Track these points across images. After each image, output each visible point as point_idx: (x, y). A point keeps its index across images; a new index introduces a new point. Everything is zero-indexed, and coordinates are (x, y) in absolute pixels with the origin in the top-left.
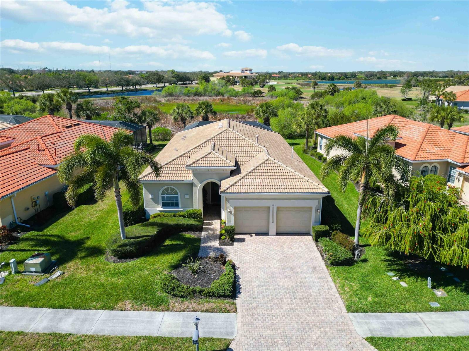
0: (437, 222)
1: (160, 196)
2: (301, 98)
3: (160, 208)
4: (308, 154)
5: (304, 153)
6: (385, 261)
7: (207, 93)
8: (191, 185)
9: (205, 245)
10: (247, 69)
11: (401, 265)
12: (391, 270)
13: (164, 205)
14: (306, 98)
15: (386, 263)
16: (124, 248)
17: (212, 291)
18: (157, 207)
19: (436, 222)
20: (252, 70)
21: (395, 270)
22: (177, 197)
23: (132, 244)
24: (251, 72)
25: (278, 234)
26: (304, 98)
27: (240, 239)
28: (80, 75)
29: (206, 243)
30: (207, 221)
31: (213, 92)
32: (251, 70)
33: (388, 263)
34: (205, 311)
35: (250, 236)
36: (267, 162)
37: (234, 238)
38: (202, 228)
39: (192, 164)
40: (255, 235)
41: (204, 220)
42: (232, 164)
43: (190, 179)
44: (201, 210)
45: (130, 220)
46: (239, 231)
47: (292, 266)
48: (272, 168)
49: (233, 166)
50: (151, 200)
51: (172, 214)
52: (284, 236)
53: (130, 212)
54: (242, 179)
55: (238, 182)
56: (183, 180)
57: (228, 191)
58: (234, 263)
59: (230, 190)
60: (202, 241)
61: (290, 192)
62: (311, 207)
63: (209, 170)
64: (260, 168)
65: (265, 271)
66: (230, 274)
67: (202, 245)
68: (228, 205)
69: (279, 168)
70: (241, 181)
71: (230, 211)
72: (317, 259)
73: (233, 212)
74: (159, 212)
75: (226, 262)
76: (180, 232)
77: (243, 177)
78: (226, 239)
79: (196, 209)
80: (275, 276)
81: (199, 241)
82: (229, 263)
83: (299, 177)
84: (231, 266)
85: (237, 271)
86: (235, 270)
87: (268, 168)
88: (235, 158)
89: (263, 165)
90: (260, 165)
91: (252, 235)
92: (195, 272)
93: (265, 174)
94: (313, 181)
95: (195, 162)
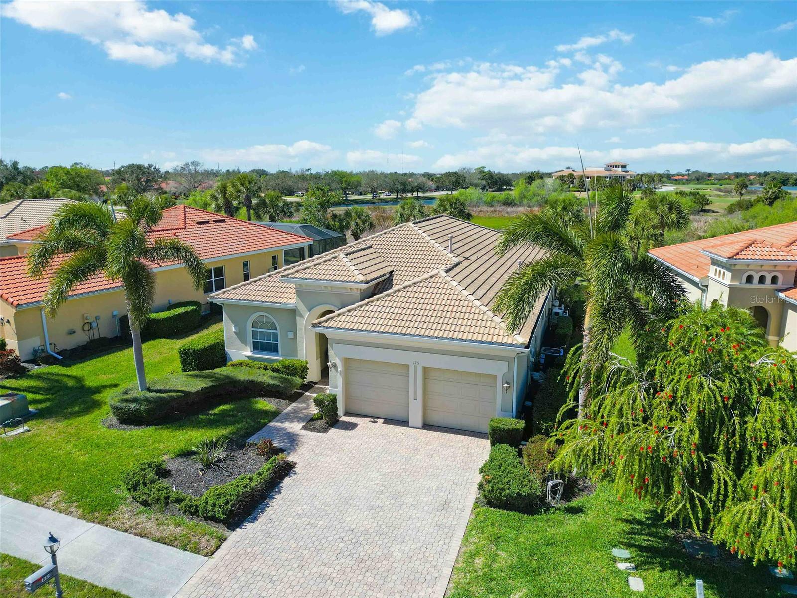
0: (720, 433)
1: (249, 330)
2: (708, 211)
3: (248, 353)
6: (627, 521)
8: (293, 313)
9: (278, 424)
10: (617, 165)
11: (666, 538)
12: (629, 545)
13: (256, 347)
14: (717, 212)
15: (627, 527)
16: (128, 404)
17: (196, 503)
18: (243, 350)
19: (717, 432)
20: (627, 167)
21: (639, 547)
22: (276, 336)
23: (147, 400)
24: (624, 170)
25: (427, 426)
26: (713, 212)
27: (349, 423)
29: (282, 423)
30: (321, 386)
32: (624, 167)
33: (632, 528)
34: (158, 541)
35: (372, 422)
36: (432, 280)
37: (338, 420)
38: (301, 394)
39: (293, 274)
40: (382, 420)
41: (316, 383)
42: (361, 278)
43: (292, 302)
44: (307, 363)
45: (192, 365)
46: (354, 408)
47: (403, 490)
48: (436, 290)
49: (362, 281)
50: (235, 336)
51: (263, 364)
52: (438, 431)
53: (191, 351)
54: (366, 305)
55: (355, 309)
56: (280, 303)
57: (326, 325)
58: (296, 464)
59: (332, 323)
60: (278, 417)
61: (442, 338)
62: (495, 377)
63: (323, 288)
64: (411, 289)
65: (342, 489)
66: (251, 479)
67: (272, 424)
68: (331, 353)
69: (448, 291)
70: (362, 309)
71: (335, 366)
72: (468, 486)
73: (339, 369)
74: (247, 359)
75: (270, 458)
76: (255, 397)
77: (368, 303)
78: (322, 418)
79: (299, 360)
80: (351, 502)
81: (274, 415)
82: (275, 460)
83: (477, 311)
84: (275, 466)
85: (287, 479)
86: (287, 476)
87: (427, 290)
88: (391, 272)
89: (422, 284)
90: (415, 283)
91: (378, 420)
92: (208, 465)
93: (414, 300)
94: (501, 321)
95: (300, 270)
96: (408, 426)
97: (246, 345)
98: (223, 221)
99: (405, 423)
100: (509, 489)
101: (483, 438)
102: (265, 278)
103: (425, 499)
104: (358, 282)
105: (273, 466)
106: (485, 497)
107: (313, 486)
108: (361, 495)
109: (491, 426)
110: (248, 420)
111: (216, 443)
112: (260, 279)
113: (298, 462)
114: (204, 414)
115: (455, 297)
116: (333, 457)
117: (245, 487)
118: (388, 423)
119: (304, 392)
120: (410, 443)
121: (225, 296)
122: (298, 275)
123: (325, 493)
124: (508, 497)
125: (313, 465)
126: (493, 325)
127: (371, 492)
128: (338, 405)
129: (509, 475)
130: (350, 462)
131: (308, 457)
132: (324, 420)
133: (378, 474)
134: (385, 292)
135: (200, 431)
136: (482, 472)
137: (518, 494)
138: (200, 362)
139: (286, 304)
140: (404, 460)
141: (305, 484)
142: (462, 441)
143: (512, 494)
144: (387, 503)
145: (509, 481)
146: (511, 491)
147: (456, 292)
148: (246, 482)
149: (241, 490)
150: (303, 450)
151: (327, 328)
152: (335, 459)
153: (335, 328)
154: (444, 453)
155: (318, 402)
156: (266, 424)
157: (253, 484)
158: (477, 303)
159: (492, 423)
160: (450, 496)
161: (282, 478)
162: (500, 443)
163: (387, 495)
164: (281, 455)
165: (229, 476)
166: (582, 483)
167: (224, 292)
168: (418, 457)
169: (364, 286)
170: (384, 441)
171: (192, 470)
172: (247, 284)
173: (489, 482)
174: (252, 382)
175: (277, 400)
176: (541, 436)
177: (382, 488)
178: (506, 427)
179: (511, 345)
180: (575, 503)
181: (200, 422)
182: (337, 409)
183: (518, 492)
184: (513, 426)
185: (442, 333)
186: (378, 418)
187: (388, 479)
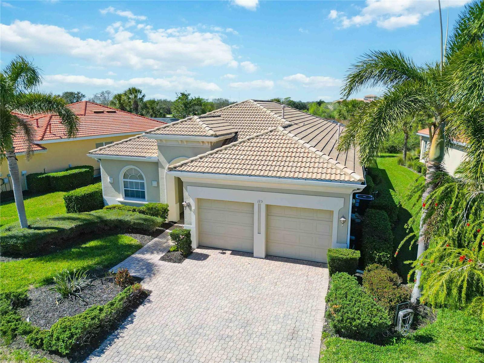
1: (122, 180)
3: (121, 199)
4: (405, 166)
5: (399, 164)
8: (156, 164)
9: (140, 256)
13: (128, 194)
17: (42, 336)
18: (117, 197)
22: (143, 184)
25: (269, 256)
27: (201, 254)
29: (143, 254)
30: (179, 225)
35: (221, 253)
36: (272, 133)
37: (192, 252)
38: (162, 232)
39: (154, 131)
40: (230, 252)
41: (175, 223)
42: (211, 132)
43: (155, 156)
44: (168, 206)
45: (74, 208)
46: (206, 242)
47: (251, 317)
48: (275, 141)
49: (212, 135)
50: (110, 185)
51: (132, 208)
52: (279, 261)
53: (74, 197)
54: (216, 153)
55: (206, 157)
56: (145, 157)
57: (181, 169)
58: (151, 292)
59: (186, 167)
60: (140, 250)
61: (284, 177)
62: (331, 212)
63: (180, 142)
64: (254, 141)
65: (193, 317)
66: (101, 310)
67: (134, 256)
68: (186, 194)
69: (286, 142)
70: (212, 156)
71: (189, 205)
72: (313, 313)
73: (193, 208)
74: (120, 204)
75: (126, 287)
76: (123, 233)
77: (217, 151)
78: (178, 250)
79: (161, 204)
80: (201, 331)
81: (138, 248)
82: (129, 289)
83: (314, 156)
84: (130, 295)
85: (141, 308)
86: (141, 304)
87: (268, 141)
88: (236, 133)
89: (263, 137)
90: (257, 136)
91: (227, 252)
92: (67, 295)
93: (257, 149)
94: (337, 162)
95: (161, 128)
96: (253, 257)
97: (119, 193)
98: (115, 112)
99: (250, 254)
100: (359, 319)
101: (319, 267)
102: (135, 139)
103: (274, 328)
104: (209, 136)
105: (126, 295)
106: (335, 326)
107: (165, 314)
108: (211, 323)
109: (330, 256)
110: (113, 253)
111: (76, 274)
112: (130, 140)
113: (153, 290)
114: (76, 248)
115: (293, 146)
116: (185, 285)
117: (93, 319)
118: (235, 255)
119: (165, 229)
120: (255, 272)
121: (102, 152)
122: (158, 132)
123: (176, 322)
124: (360, 327)
125: (167, 293)
126: (330, 166)
127: (221, 320)
128: (192, 239)
129: (357, 304)
130: (201, 290)
131: (163, 285)
132: (179, 252)
133: (227, 302)
134: (232, 143)
135: (68, 262)
136: (329, 301)
137: (369, 324)
138: (81, 206)
139: (150, 158)
140: (251, 288)
141: (158, 313)
142: (301, 270)
143: (363, 324)
144: (237, 332)
145: (358, 310)
146: (362, 322)
147: (293, 142)
148: (96, 312)
149: (88, 321)
150: (159, 279)
151: (182, 171)
152: (187, 288)
153: (188, 171)
154: (286, 280)
155: (175, 237)
156: (129, 256)
157: (103, 315)
158: (314, 150)
159: (331, 254)
160: (298, 324)
161: (136, 306)
162: (340, 271)
163: (237, 323)
164: (136, 285)
165: (85, 305)
166: (422, 310)
167: (101, 150)
168: (264, 285)
169: (214, 139)
170: (233, 270)
171: (51, 299)
172: (120, 143)
173: (337, 311)
174: (120, 221)
175: (141, 236)
176: (376, 265)
177: (231, 316)
178: (345, 257)
179: (349, 182)
180: (422, 331)
181: (70, 255)
182: (191, 242)
183: (369, 323)
184: (350, 256)
185: (284, 173)
186: (226, 250)
187: (236, 306)
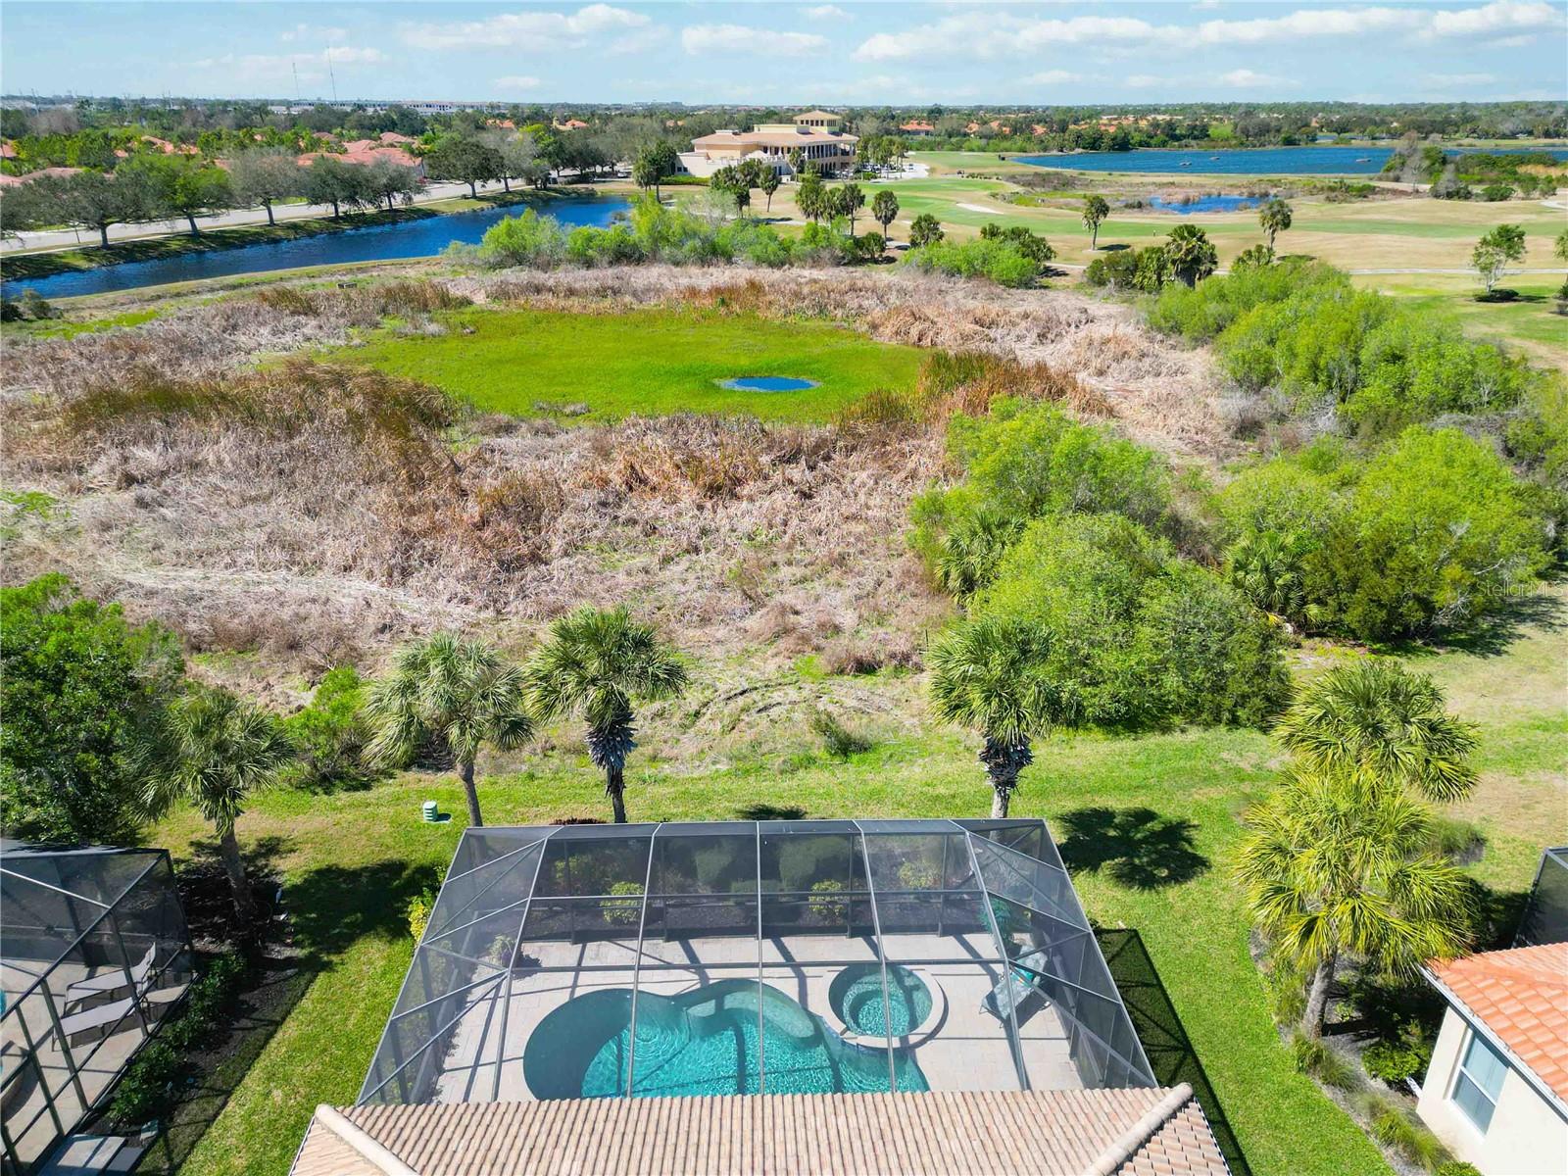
2: (1047, 272)
7: (666, 251)
14: (1065, 275)
26: (1058, 275)
28: (152, 168)
31: (689, 244)
